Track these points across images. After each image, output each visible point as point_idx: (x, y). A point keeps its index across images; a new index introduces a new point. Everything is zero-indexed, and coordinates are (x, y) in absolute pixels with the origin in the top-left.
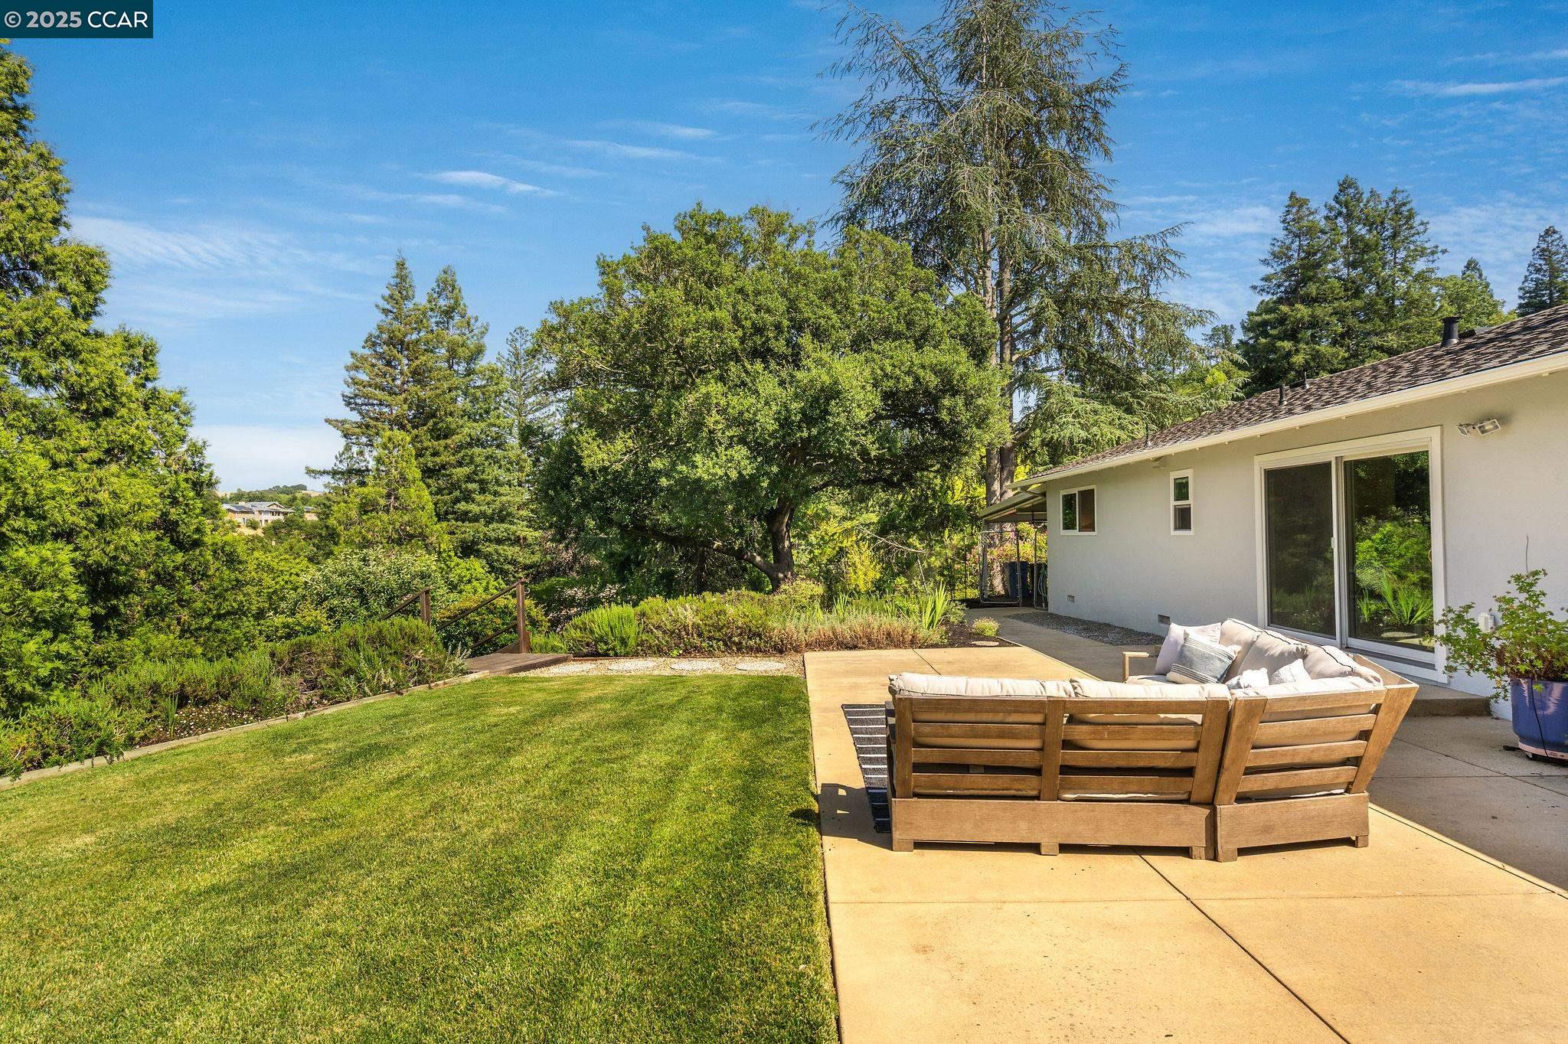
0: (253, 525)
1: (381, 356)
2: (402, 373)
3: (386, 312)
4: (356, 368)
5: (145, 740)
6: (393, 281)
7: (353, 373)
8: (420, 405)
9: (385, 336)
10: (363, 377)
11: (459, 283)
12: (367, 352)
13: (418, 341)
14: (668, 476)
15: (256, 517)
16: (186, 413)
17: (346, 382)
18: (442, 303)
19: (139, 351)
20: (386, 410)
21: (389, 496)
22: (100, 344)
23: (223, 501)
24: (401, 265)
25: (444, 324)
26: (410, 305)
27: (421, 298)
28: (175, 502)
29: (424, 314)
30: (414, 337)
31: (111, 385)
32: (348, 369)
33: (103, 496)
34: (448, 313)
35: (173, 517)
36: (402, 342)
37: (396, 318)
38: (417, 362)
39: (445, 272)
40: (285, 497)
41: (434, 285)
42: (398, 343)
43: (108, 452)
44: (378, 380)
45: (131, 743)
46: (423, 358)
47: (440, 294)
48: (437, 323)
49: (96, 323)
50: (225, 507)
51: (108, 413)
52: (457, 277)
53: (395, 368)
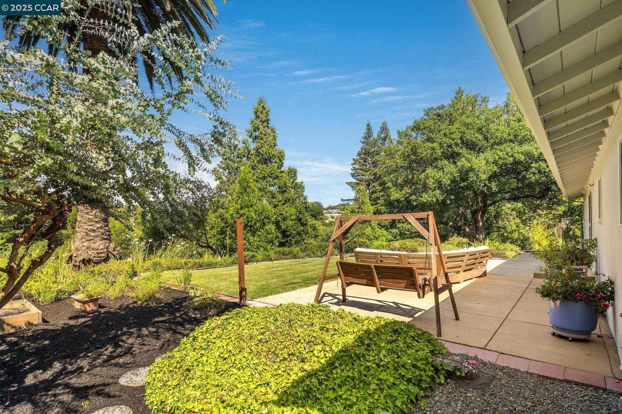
0: (333, 218)
1: (362, 158)
2: (369, 164)
3: (363, 142)
4: (355, 164)
5: (277, 260)
6: (366, 131)
7: (354, 166)
8: (375, 174)
9: (363, 151)
10: (357, 166)
11: (388, 127)
12: (358, 158)
13: (374, 151)
14: (416, 202)
15: (333, 215)
16: (303, 188)
17: (352, 169)
18: (382, 136)
19: (293, 173)
20: (364, 177)
21: (359, 208)
22: (283, 174)
23: (325, 210)
24: (368, 125)
25: (383, 144)
26: (372, 139)
27: (375, 135)
28: (301, 213)
29: (376, 141)
30: (373, 150)
31: (285, 184)
32: (352, 164)
33: (284, 213)
34: (384, 139)
35: (300, 217)
36: (369, 153)
37: (367, 144)
38: (374, 159)
39: (383, 124)
40: (342, 207)
41: (380, 129)
42: (367, 153)
43: (286, 201)
44: (362, 167)
45: (275, 260)
46: (376, 157)
47: (382, 132)
48: (381, 143)
49: (283, 169)
50: (325, 211)
51: (285, 191)
52: (388, 125)
53: (366, 162)
